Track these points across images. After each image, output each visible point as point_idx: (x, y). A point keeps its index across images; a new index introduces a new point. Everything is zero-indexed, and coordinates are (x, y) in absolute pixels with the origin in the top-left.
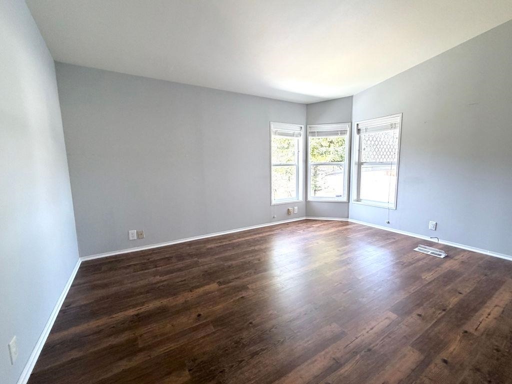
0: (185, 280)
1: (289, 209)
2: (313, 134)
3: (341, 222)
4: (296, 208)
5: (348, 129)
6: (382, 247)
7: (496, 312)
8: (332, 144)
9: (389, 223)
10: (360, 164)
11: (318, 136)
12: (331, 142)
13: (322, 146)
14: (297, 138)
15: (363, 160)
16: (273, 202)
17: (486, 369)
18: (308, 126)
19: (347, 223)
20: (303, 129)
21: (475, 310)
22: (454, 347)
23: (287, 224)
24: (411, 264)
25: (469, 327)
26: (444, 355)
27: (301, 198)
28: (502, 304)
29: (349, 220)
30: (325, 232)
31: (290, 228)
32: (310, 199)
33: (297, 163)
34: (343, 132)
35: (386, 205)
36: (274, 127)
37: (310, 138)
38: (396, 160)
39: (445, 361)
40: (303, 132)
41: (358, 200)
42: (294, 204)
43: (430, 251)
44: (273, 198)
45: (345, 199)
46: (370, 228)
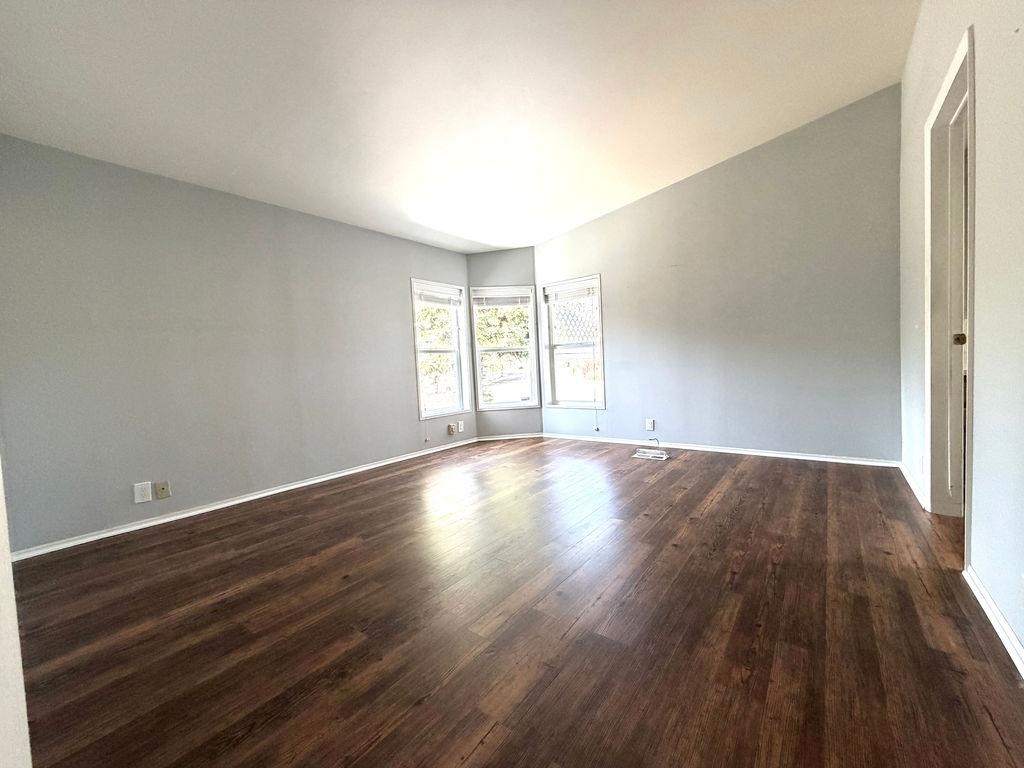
0: (293, 545)
1: (449, 426)
2: (479, 300)
3: (533, 438)
4: (461, 423)
5: (532, 295)
6: (593, 459)
7: (718, 498)
8: (504, 323)
9: (598, 430)
10: (552, 348)
11: (487, 304)
12: (504, 319)
13: (489, 325)
14: (455, 308)
15: (555, 343)
16: (424, 415)
17: (711, 542)
18: (471, 289)
19: (541, 440)
20: (463, 292)
21: (701, 500)
22: (684, 532)
23: (450, 450)
24: (630, 471)
25: (695, 514)
26: (674, 541)
27: (468, 406)
28: (724, 490)
29: (545, 435)
30: (512, 453)
31: (456, 455)
32: (482, 406)
33: (457, 349)
34: (524, 300)
35: (592, 405)
36: (419, 286)
37: (476, 308)
38: (598, 340)
39: (675, 545)
40: (464, 298)
41: (554, 402)
42: (456, 416)
43: (651, 454)
44: (422, 408)
45: (535, 402)
46: (576, 441)
